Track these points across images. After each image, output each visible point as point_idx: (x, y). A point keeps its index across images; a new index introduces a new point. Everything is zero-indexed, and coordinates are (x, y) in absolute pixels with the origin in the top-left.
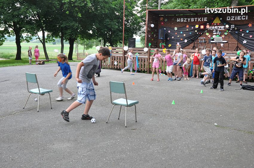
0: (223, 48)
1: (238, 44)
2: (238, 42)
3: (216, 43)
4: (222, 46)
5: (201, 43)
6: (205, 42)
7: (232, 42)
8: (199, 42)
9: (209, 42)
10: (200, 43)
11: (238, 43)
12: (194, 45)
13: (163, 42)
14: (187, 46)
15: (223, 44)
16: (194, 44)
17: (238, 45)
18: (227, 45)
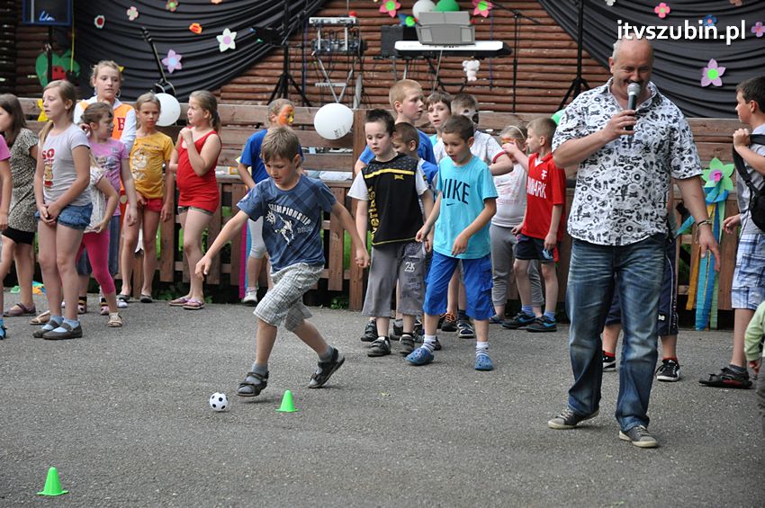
0: (487, 89)
1: (579, 65)
2: (580, 48)
3: (429, 56)
4: (471, 77)
5: (330, 58)
6: (359, 51)
7: (545, 52)
8: (313, 47)
9: (388, 52)
10: (322, 52)
11: (580, 57)
12: (286, 69)
13: (62, 49)
14: (240, 74)
15: (476, 64)
16: (286, 62)
17: (579, 73)
18: (504, 65)
